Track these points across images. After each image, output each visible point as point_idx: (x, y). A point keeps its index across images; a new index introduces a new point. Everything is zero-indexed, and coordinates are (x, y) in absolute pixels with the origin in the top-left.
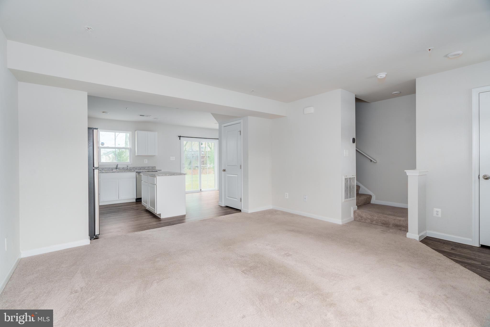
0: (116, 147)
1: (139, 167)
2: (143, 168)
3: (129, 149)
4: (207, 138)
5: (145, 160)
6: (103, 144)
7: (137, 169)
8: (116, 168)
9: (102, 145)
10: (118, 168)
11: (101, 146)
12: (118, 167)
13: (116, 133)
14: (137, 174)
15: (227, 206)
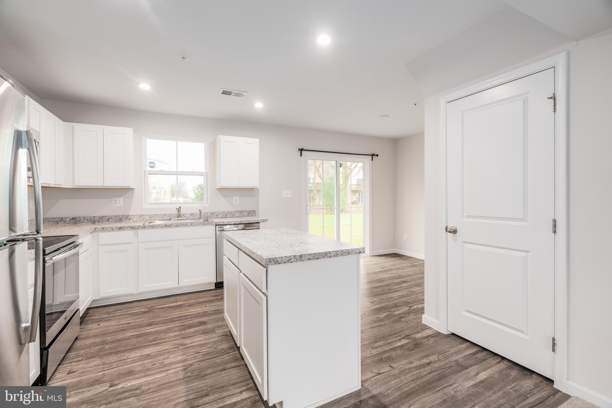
0: (179, 170)
1: (223, 213)
2: (231, 214)
3: (203, 175)
4: (351, 154)
5: (234, 198)
6: (152, 165)
7: (219, 216)
8: (179, 216)
9: (151, 167)
10: (182, 215)
11: (149, 169)
12: (182, 212)
13: (178, 142)
14: (217, 228)
15: (453, 334)
